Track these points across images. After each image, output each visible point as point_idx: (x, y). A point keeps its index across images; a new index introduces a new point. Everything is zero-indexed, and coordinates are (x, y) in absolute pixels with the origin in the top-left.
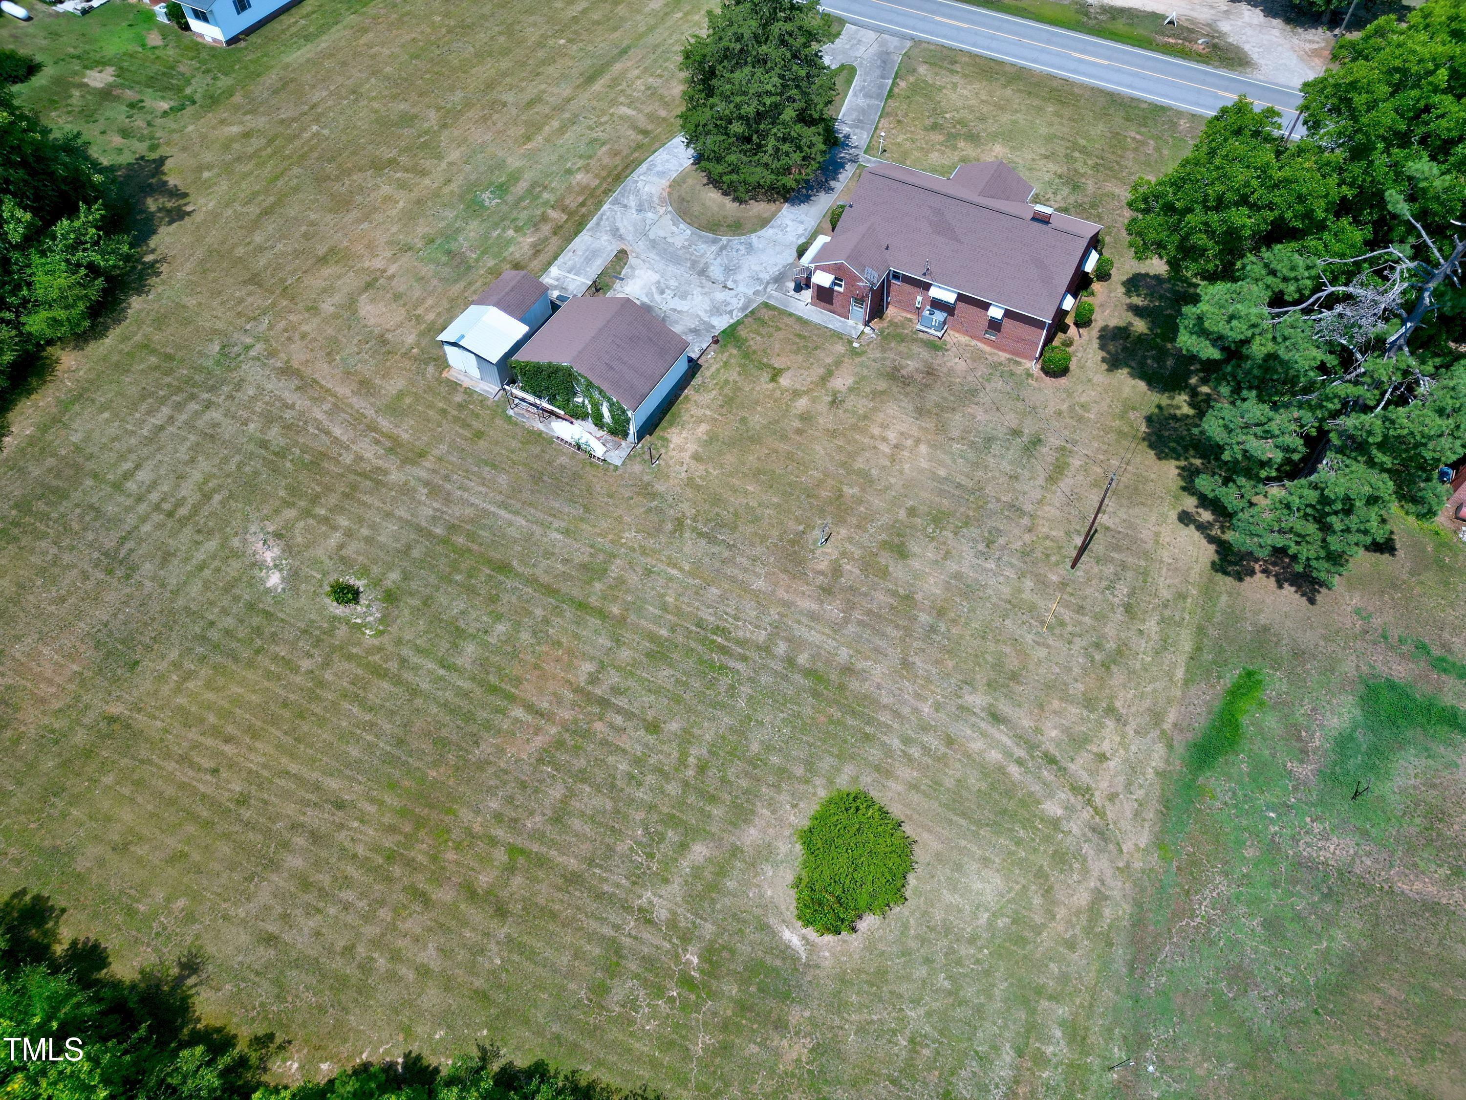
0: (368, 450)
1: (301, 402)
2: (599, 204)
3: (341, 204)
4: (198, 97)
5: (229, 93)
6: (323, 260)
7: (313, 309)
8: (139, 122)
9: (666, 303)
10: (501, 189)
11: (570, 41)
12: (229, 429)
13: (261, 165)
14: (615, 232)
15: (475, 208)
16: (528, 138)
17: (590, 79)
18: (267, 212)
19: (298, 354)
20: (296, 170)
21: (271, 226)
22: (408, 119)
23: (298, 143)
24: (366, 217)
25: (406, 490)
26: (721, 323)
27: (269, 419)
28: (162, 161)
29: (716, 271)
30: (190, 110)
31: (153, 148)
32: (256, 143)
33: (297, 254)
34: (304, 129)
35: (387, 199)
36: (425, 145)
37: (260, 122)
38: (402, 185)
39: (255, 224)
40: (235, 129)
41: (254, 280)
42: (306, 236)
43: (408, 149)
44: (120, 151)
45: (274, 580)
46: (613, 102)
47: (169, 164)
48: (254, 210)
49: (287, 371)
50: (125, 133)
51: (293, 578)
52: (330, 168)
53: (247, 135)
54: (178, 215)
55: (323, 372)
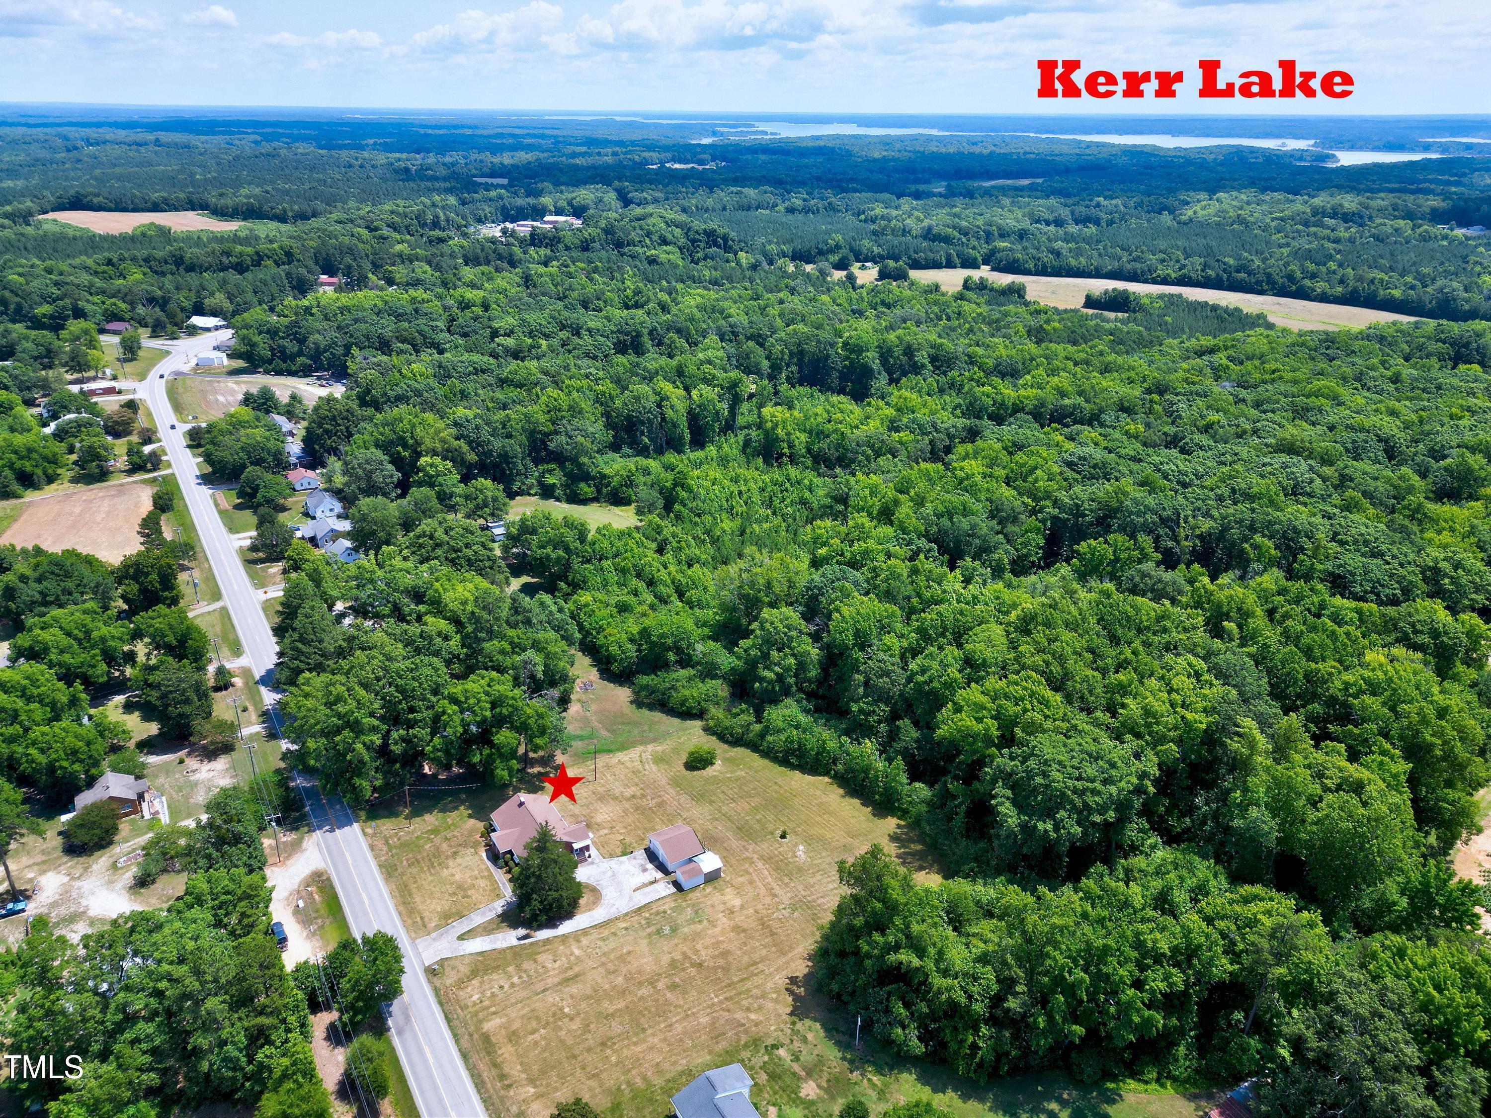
0: (760, 865)
1: (774, 885)
2: (626, 914)
3: (725, 954)
4: (763, 1051)
5: (746, 1046)
6: (744, 931)
7: (756, 912)
8: (797, 1044)
9: (637, 871)
10: (659, 932)
11: (562, 1009)
12: (800, 888)
13: (748, 990)
14: (631, 898)
15: (674, 930)
16: (629, 952)
17: (576, 976)
18: (755, 963)
19: (768, 900)
20: (735, 979)
21: (756, 957)
22: (673, 987)
23: (727, 995)
24: (718, 943)
25: (754, 852)
26: (624, 858)
27: (786, 885)
28: (791, 1014)
29: (610, 873)
30: (770, 1042)
31: (794, 1023)
32: (745, 1003)
33: (753, 938)
34: (721, 1002)
35: (706, 948)
36: (675, 968)
37: (739, 1015)
38: (696, 952)
39: (763, 959)
40: (753, 1016)
41: (773, 934)
42: (745, 944)
43: (683, 970)
44: (810, 1028)
45: (801, 847)
46: (577, 958)
47: (789, 1010)
48: (761, 966)
49: (775, 896)
50: (805, 1040)
51: (796, 845)
52: (720, 974)
53: (748, 1010)
54: (793, 980)
55: (763, 891)
